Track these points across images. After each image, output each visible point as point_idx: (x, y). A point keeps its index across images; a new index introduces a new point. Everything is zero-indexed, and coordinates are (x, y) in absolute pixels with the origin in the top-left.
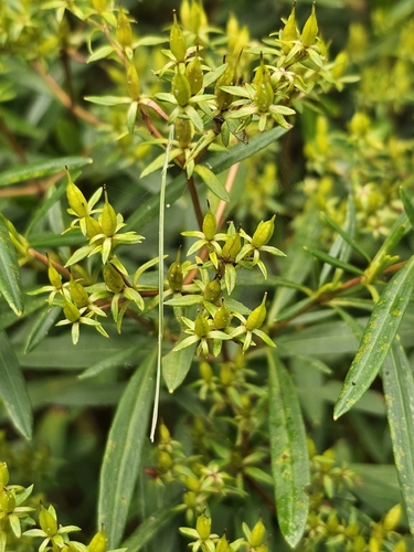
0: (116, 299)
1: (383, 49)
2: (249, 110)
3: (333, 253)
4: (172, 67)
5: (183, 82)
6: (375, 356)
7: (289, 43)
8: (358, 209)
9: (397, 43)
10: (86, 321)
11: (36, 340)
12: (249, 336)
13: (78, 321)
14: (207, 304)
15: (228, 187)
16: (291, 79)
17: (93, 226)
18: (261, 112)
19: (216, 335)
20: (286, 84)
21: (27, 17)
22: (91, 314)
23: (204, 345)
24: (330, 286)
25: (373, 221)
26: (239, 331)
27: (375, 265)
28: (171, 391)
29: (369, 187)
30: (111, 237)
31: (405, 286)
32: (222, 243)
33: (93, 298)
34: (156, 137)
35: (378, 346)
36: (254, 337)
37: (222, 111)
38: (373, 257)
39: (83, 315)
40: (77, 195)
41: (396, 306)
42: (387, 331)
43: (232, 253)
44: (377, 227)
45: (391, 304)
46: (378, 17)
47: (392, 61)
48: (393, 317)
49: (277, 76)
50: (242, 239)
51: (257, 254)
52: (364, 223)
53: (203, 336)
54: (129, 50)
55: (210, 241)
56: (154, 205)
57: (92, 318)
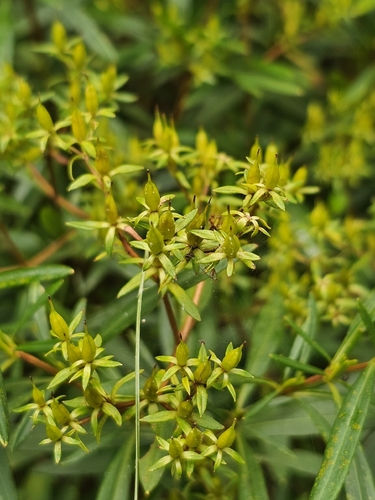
0: (95, 414)
1: (339, 129)
2: (217, 256)
3: (294, 355)
4: (148, 216)
5: (157, 236)
6: (338, 473)
7: (253, 186)
8: (318, 298)
9: (351, 122)
10: (68, 440)
11: (22, 438)
12: (219, 456)
13: (60, 440)
14: (180, 422)
15: (196, 300)
16: (256, 224)
17: (74, 352)
18: (228, 257)
19: (189, 455)
20: (252, 228)
21: (13, 129)
22: (72, 432)
23: (178, 465)
24: (293, 381)
25: (332, 310)
26: (211, 450)
27: (335, 365)
28: (147, 492)
29: (328, 278)
30: (91, 362)
31: (364, 396)
32: (193, 368)
33: (74, 415)
34: (133, 257)
35: (340, 462)
36: (225, 455)
37: (193, 249)
38: (333, 356)
39: (65, 434)
40: (59, 322)
41: (355, 420)
42: (347, 446)
43: (203, 377)
44: (336, 315)
45: (352, 414)
46: (334, 98)
47: (347, 140)
48: (353, 430)
49: (243, 221)
50: (213, 363)
51: (226, 376)
52: (325, 312)
53: (177, 456)
54: (107, 179)
55: (182, 367)
56: (131, 311)
57: (73, 437)
